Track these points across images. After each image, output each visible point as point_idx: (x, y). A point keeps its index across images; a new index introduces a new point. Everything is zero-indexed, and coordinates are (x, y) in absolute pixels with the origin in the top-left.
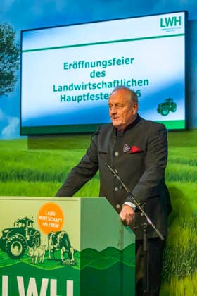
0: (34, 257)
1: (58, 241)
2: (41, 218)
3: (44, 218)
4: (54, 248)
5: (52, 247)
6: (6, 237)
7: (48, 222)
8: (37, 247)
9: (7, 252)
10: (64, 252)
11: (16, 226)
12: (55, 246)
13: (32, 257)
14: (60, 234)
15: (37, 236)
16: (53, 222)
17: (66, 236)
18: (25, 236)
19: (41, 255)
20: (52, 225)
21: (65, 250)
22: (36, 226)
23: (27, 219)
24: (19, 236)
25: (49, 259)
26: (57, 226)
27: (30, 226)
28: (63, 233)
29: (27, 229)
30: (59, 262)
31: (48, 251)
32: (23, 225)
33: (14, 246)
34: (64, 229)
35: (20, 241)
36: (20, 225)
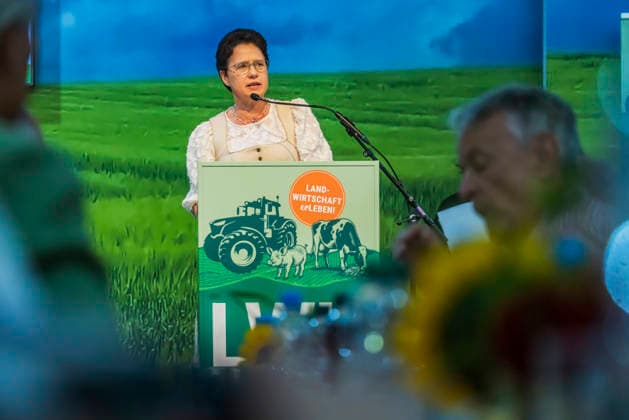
0: (283, 266)
1: (334, 236)
2: (296, 197)
3: (304, 198)
4: (326, 250)
5: (322, 248)
6: (220, 235)
7: (313, 204)
8: (289, 248)
9: (222, 261)
10: (345, 255)
11: (242, 214)
12: (329, 245)
13: (279, 267)
14: (339, 224)
15: (290, 229)
16: (323, 204)
17: (350, 227)
18: (262, 230)
19: (298, 261)
20: (321, 209)
21: (348, 251)
22: (286, 212)
23: (265, 201)
24: (250, 231)
25: (315, 269)
26: (330, 210)
27: (274, 213)
28: (344, 222)
29: (265, 217)
30: (336, 272)
31: (313, 253)
32: (258, 211)
33: (237, 250)
34: (346, 215)
35: (250, 239)
36: (251, 211)
